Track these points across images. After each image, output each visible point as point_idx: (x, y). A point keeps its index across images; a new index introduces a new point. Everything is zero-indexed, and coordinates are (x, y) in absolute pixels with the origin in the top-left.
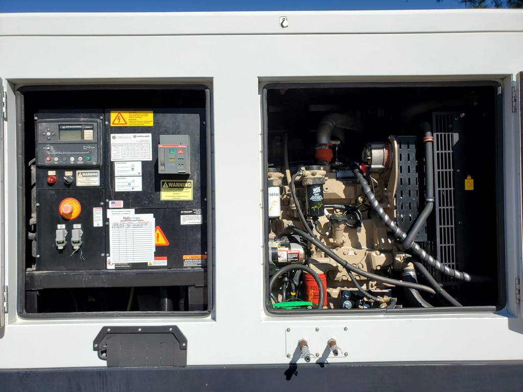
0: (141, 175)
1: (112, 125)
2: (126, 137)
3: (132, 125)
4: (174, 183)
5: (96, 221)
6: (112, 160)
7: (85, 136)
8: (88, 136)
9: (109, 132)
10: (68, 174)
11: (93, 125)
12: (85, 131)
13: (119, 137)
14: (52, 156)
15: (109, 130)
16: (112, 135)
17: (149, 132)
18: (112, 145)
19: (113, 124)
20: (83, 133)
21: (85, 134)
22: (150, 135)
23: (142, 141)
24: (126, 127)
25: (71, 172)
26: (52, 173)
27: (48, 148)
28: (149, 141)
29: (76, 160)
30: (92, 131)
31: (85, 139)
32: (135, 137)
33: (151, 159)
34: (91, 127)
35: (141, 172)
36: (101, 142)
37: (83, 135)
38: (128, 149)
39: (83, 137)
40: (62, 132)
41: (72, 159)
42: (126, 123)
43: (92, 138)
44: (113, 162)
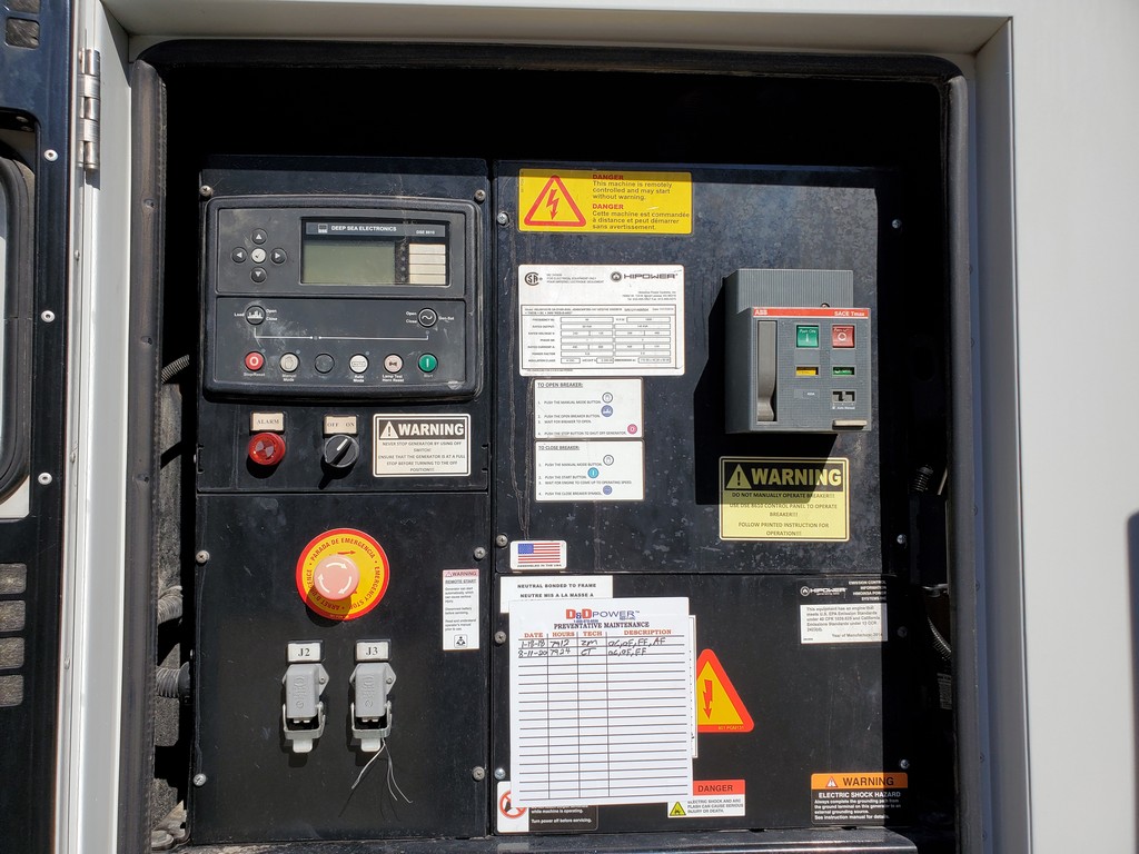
0: (639, 434)
1: (523, 227)
2: (582, 280)
3: (608, 230)
4: (775, 471)
5: (454, 624)
6: (523, 373)
7: (412, 269)
8: (423, 269)
9: (513, 254)
10: (340, 425)
11: (446, 223)
12: (413, 248)
13: (552, 279)
14: (271, 349)
15: (513, 245)
16: (524, 270)
17: (673, 262)
18: (523, 311)
19: (528, 221)
20: (406, 254)
21: (412, 259)
22: (678, 270)
23: (645, 295)
24: (580, 236)
25: (353, 419)
26: (267, 421)
27: (257, 316)
28: (670, 295)
29: (375, 366)
30: (441, 248)
31: (414, 280)
32: (616, 277)
33: (681, 372)
34: (440, 231)
35: (638, 421)
36: (481, 298)
37: (406, 264)
38: (587, 326)
39: (406, 274)
40: (312, 250)
41: (359, 363)
42: (582, 222)
43: (442, 280)
44: (527, 379)
